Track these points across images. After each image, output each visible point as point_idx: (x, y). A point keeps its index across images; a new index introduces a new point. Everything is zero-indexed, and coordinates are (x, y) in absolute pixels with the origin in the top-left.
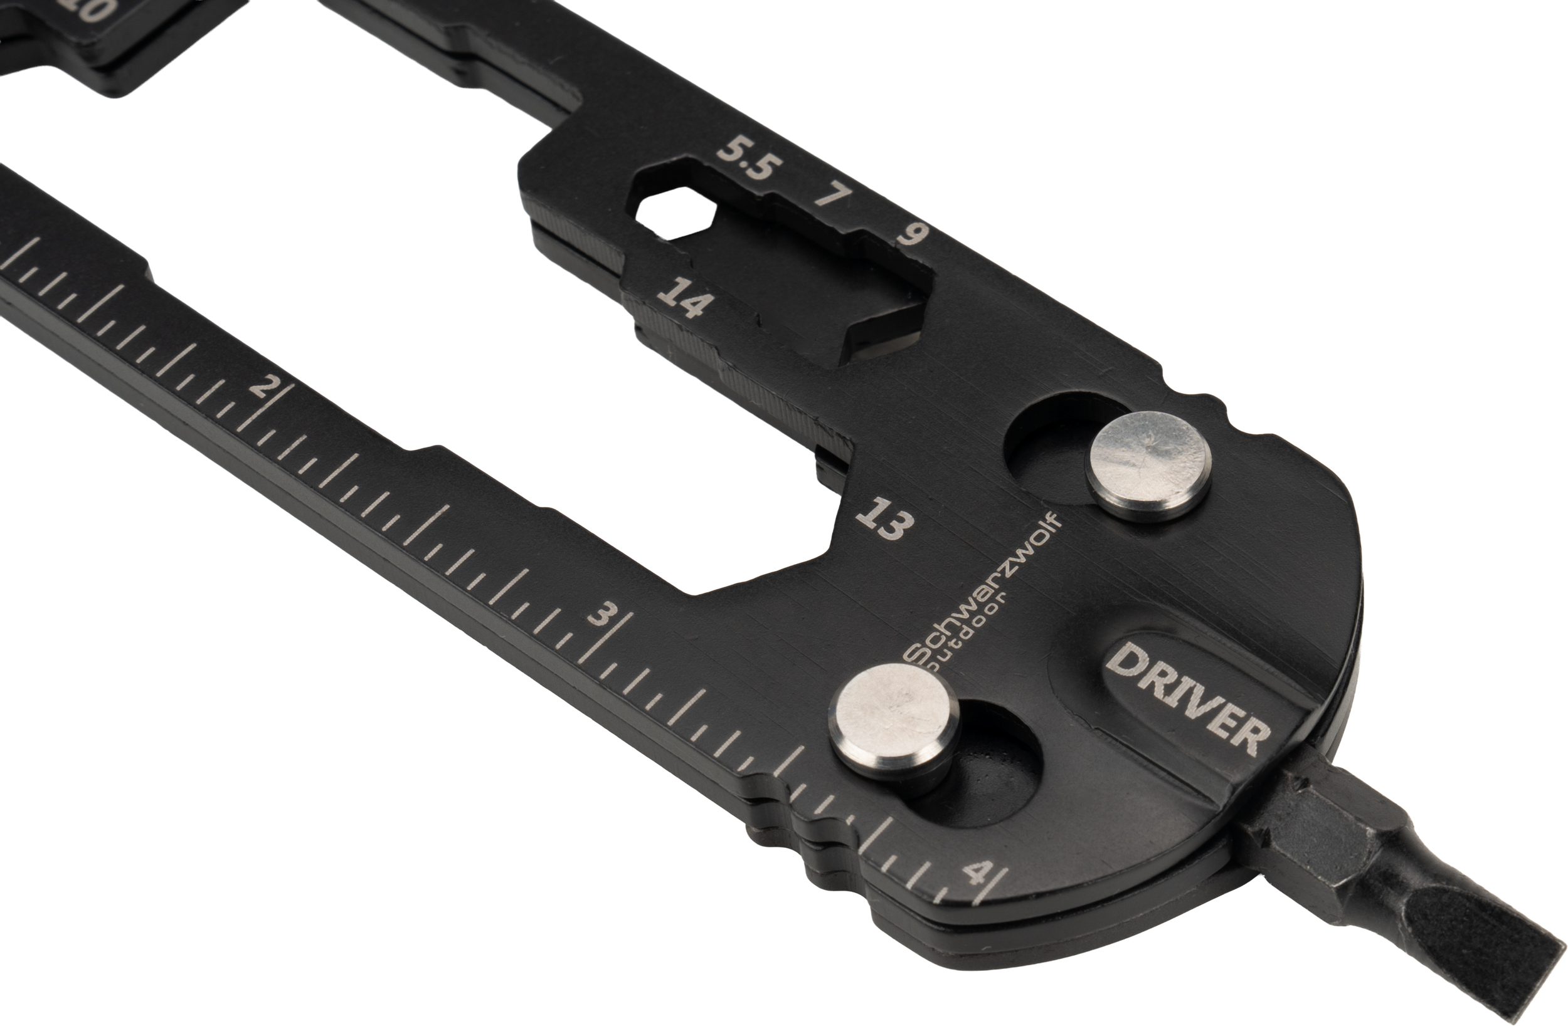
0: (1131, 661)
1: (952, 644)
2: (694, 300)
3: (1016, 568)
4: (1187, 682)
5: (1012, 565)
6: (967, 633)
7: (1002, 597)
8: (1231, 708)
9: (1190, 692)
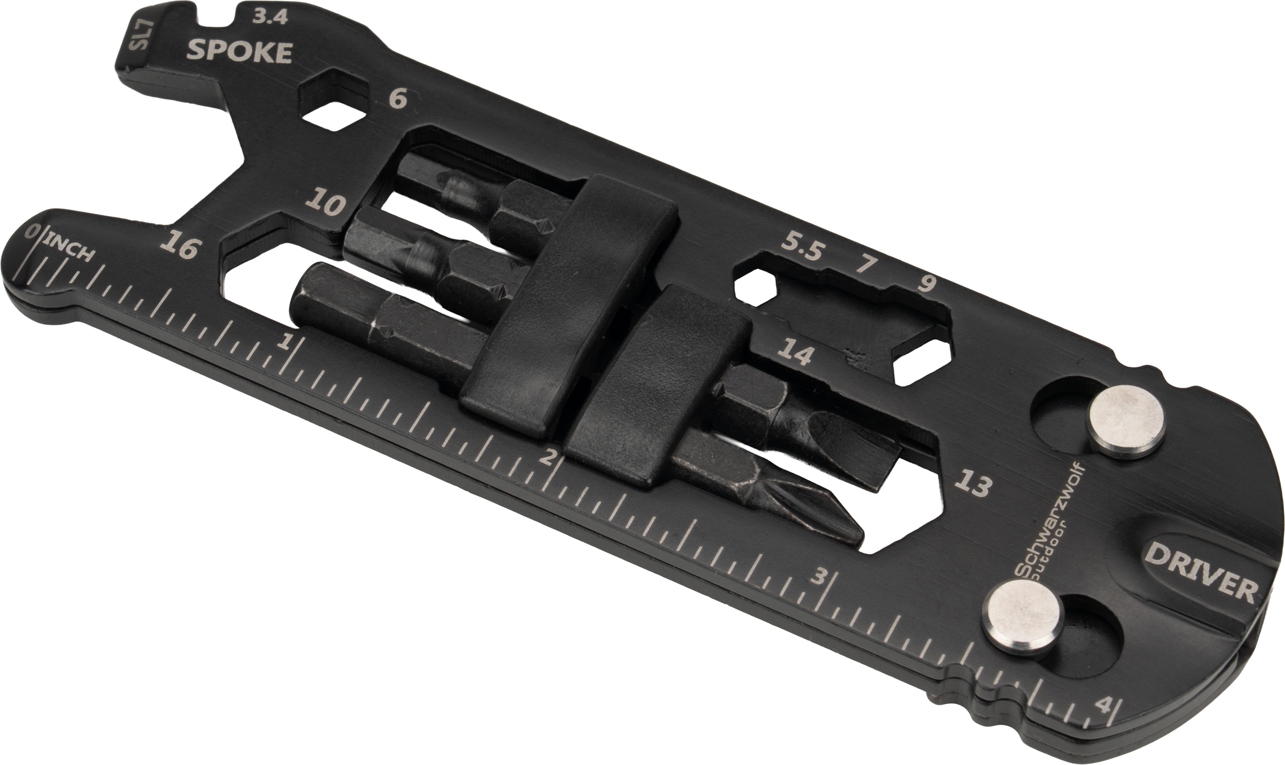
0: (1159, 554)
1: (1042, 560)
2: (802, 352)
3: (1066, 503)
4: (1198, 563)
5: (1063, 501)
6: (1049, 552)
7: (1063, 524)
8: (1229, 575)
9: (1201, 568)
